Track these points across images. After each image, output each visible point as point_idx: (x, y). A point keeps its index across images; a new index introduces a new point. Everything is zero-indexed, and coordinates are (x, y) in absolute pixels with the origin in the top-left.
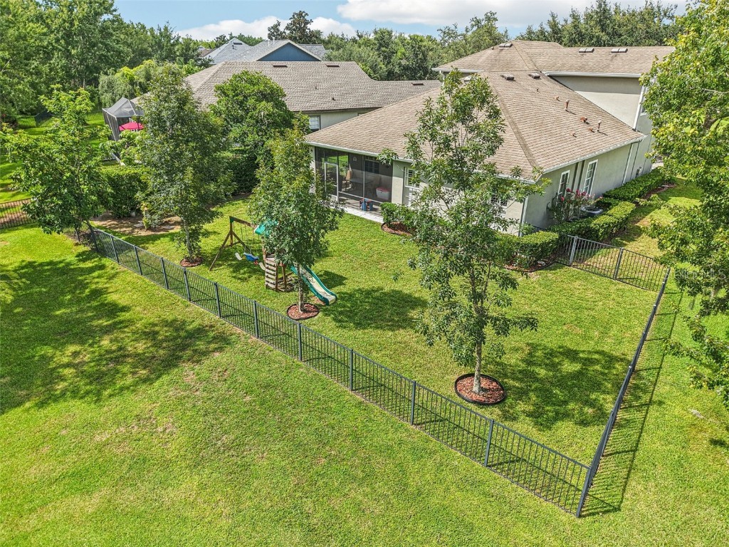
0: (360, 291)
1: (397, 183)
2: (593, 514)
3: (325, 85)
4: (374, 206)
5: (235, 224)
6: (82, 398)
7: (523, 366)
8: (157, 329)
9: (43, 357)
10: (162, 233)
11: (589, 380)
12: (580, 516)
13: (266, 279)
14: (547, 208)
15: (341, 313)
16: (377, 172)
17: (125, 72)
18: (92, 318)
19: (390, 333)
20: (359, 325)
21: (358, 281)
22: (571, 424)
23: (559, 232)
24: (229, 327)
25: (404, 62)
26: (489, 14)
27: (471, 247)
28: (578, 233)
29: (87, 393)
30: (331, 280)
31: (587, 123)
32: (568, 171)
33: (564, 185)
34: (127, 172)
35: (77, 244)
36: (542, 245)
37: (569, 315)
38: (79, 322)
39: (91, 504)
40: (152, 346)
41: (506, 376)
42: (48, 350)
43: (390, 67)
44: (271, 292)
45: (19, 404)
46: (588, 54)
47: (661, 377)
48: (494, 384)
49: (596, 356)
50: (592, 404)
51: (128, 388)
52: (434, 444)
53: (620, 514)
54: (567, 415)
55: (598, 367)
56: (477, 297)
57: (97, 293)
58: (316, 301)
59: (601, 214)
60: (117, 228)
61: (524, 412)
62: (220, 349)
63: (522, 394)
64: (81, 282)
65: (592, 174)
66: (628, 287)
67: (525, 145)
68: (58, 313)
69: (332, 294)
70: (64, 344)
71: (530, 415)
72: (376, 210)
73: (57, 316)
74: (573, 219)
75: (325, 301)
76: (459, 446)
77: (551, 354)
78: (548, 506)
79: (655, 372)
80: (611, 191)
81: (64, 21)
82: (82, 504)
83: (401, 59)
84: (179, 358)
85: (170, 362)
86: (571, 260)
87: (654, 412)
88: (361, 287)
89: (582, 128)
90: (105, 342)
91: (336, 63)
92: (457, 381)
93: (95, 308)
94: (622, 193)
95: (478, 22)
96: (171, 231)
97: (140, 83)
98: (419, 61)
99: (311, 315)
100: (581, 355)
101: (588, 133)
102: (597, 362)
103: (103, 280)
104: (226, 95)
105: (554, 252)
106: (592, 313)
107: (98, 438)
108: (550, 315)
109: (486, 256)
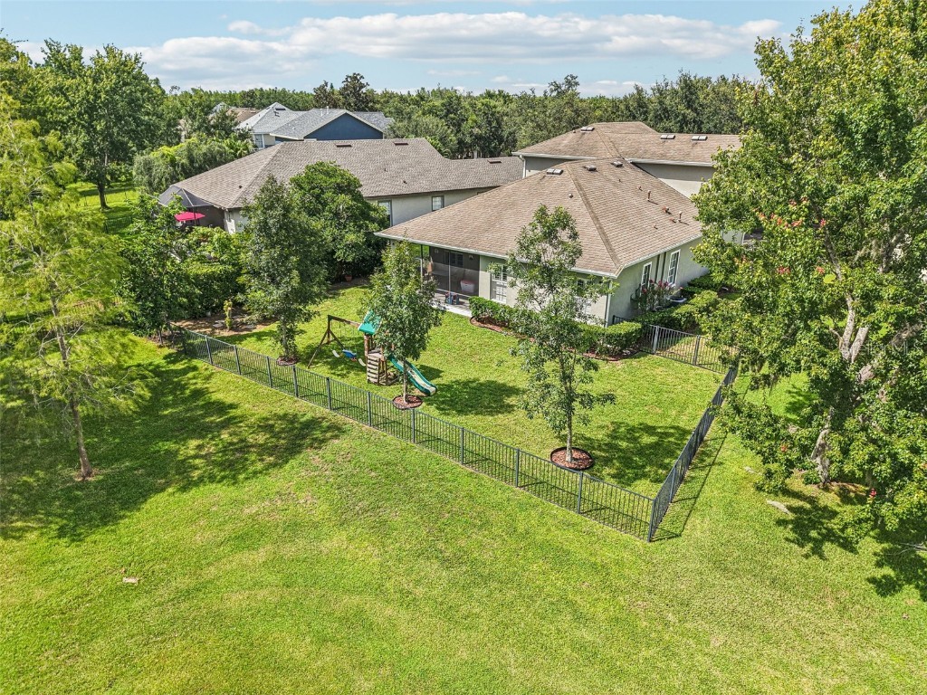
0: (457, 382)
1: (484, 277)
2: (661, 539)
3: (394, 166)
4: (461, 300)
5: (333, 321)
6: (219, 482)
7: (608, 440)
8: (271, 422)
9: (167, 452)
10: (245, 333)
11: (665, 449)
12: (650, 541)
13: (369, 374)
14: (631, 299)
15: (443, 402)
16: (460, 264)
17: (166, 152)
18: (203, 416)
19: (491, 418)
20: (460, 412)
21: (454, 373)
22: (648, 482)
23: (642, 322)
24: (340, 418)
25: (476, 131)
26: (569, 78)
27: (560, 338)
28: (660, 322)
29: (223, 478)
30: (429, 373)
31: (670, 213)
32: (651, 263)
33: (647, 276)
34: (205, 271)
35: (160, 347)
36: (626, 335)
37: (651, 397)
38: (192, 420)
39: (261, 555)
40: (271, 437)
41: (594, 448)
42: (171, 446)
43: (460, 135)
44: (373, 386)
45: (163, 490)
46: (669, 141)
47: (725, 445)
48: (584, 455)
49: (672, 431)
50: (665, 467)
51: (261, 472)
52: (535, 499)
53: (680, 539)
54: (645, 476)
55: (672, 439)
56: (566, 377)
57: (198, 394)
58: (417, 392)
59: (684, 303)
60: (196, 329)
61: (608, 474)
62: (336, 437)
63: (607, 461)
64: (178, 383)
65: (675, 264)
66: (706, 372)
67: (607, 241)
68: (166, 412)
69: (432, 386)
70: (185, 440)
71: (613, 476)
72: (462, 303)
73: (166, 415)
74: (658, 309)
75: (427, 392)
76: (558, 501)
77: (632, 430)
78: (626, 536)
79: (720, 441)
80: (696, 279)
81: (88, 93)
82: (252, 557)
83: (473, 128)
84: (300, 446)
85: (293, 450)
86: (654, 349)
87: (715, 469)
88: (458, 378)
89: (664, 218)
90: (225, 436)
91: (404, 140)
92: (552, 453)
93: (203, 406)
94: (705, 282)
95: (558, 87)
96: (254, 331)
97: (183, 164)
98: (493, 129)
99: (415, 405)
100: (659, 430)
101: (670, 224)
102: (672, 435)
103: (199, 381)
104: (302, 188)
105: (639, 341)
106: (673, 395)
107: (247, 511)
108: (634, 398)
109: (571, 344)
